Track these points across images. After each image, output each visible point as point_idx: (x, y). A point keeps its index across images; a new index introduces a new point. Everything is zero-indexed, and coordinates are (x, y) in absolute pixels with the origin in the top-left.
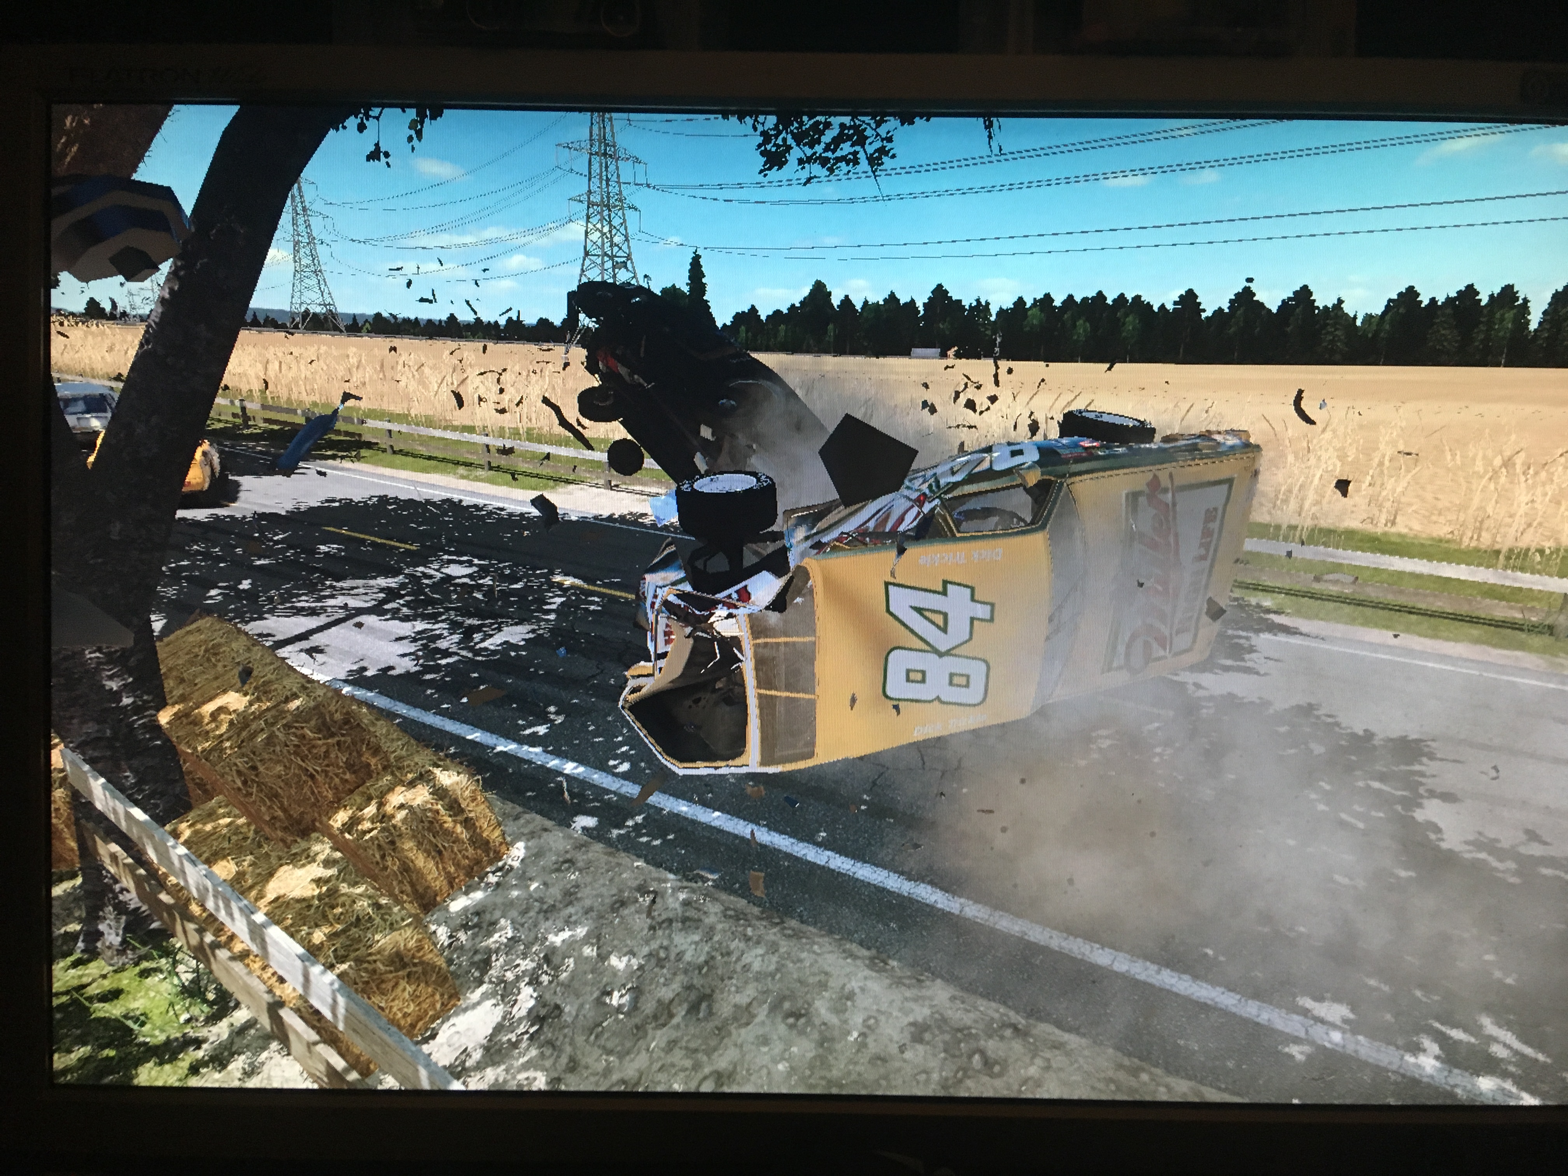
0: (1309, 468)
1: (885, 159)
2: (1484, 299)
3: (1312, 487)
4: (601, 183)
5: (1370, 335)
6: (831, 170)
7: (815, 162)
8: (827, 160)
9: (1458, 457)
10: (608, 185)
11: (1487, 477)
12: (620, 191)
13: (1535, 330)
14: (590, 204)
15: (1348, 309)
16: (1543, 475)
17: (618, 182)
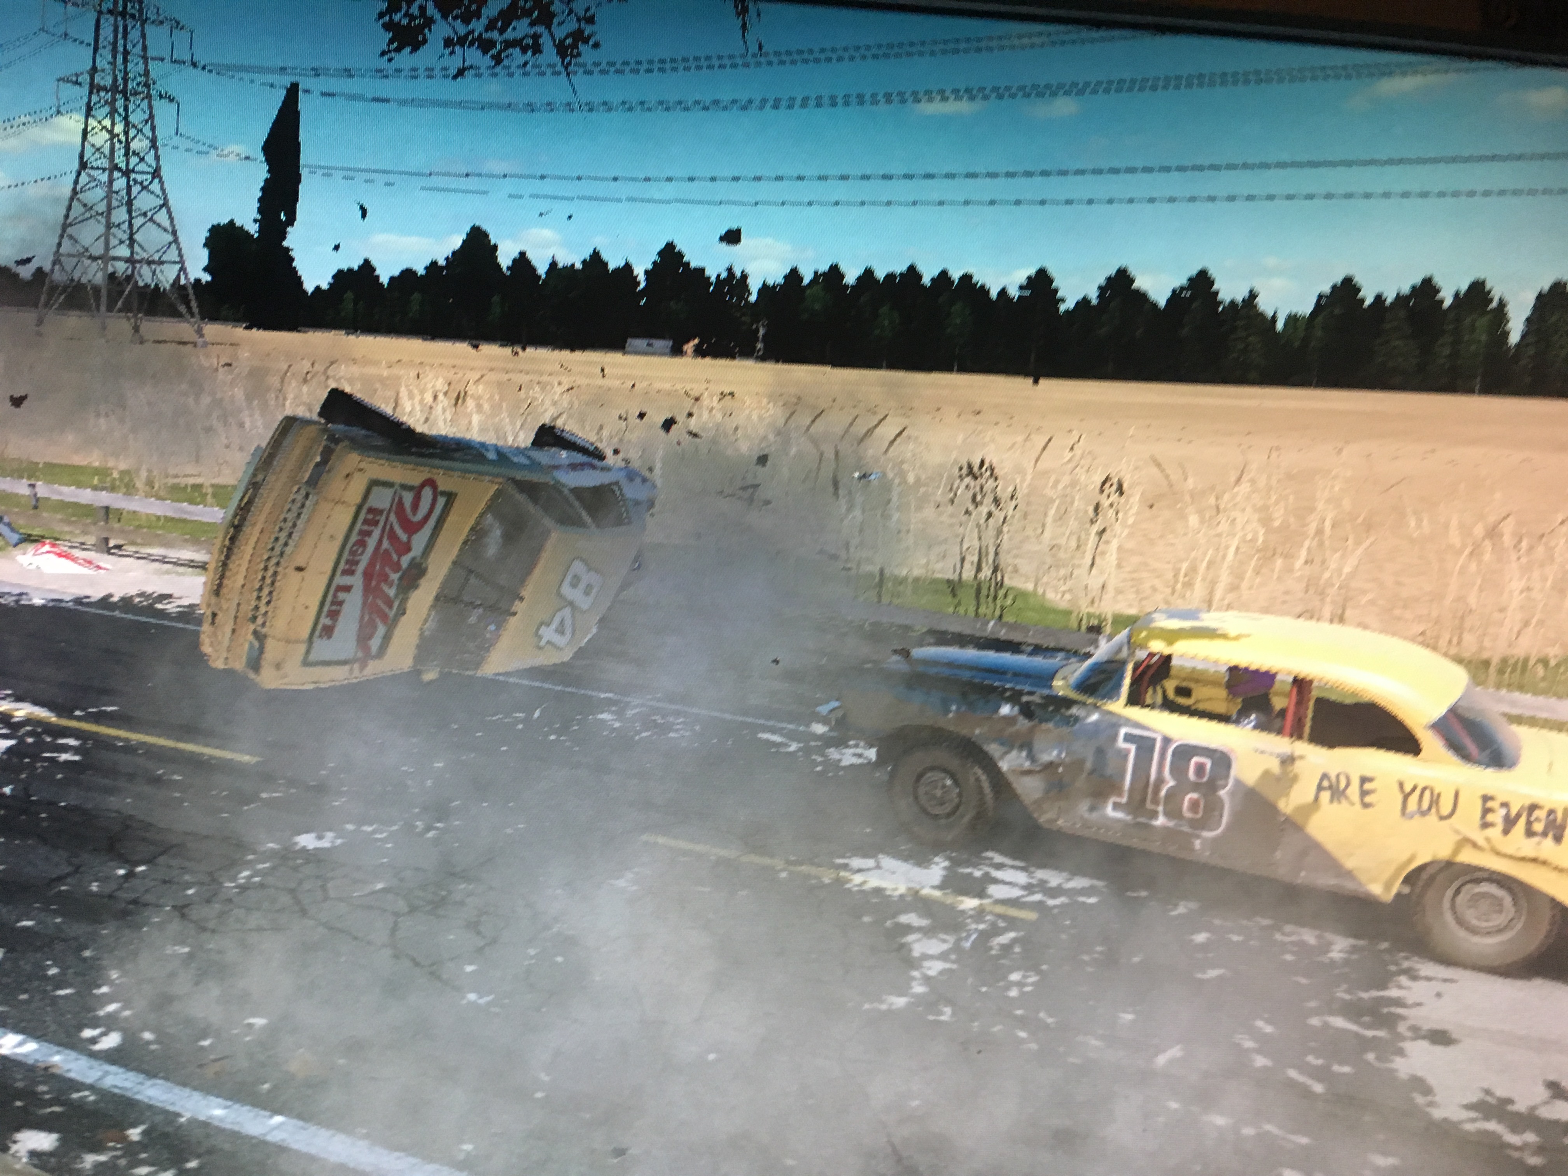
0: (1219, 535)
1: (582, 47)
2: (1447, 298)
3: (1226, 565)
4: (114, 57)
5: (1297, 344)
6: (498, 60)
7: (471, 44)
8: (491, 44)
9: (1425, 522)
10: (125, 61)
11: (1467, 552)
12: (147, 73)
13: (1518, 345)
14: (94, 88)
15: (1265, 305)
16: (1540, 549)
17: (145, 58)
